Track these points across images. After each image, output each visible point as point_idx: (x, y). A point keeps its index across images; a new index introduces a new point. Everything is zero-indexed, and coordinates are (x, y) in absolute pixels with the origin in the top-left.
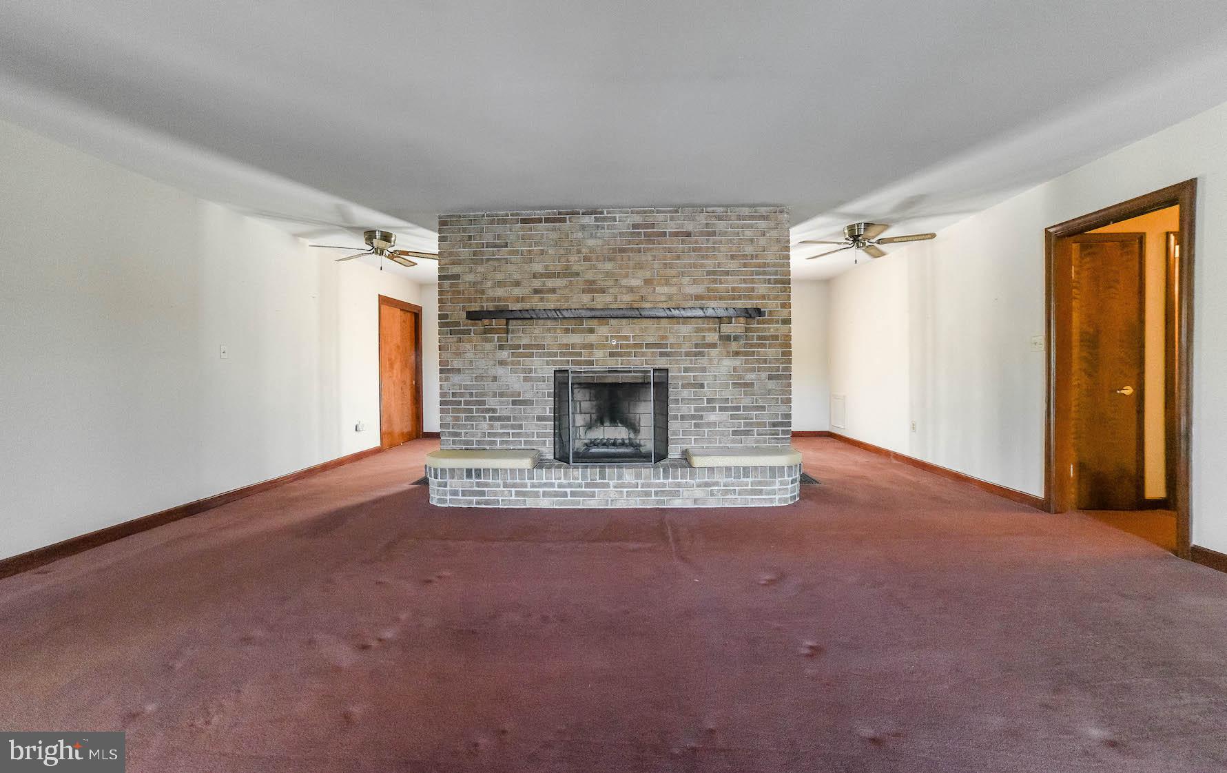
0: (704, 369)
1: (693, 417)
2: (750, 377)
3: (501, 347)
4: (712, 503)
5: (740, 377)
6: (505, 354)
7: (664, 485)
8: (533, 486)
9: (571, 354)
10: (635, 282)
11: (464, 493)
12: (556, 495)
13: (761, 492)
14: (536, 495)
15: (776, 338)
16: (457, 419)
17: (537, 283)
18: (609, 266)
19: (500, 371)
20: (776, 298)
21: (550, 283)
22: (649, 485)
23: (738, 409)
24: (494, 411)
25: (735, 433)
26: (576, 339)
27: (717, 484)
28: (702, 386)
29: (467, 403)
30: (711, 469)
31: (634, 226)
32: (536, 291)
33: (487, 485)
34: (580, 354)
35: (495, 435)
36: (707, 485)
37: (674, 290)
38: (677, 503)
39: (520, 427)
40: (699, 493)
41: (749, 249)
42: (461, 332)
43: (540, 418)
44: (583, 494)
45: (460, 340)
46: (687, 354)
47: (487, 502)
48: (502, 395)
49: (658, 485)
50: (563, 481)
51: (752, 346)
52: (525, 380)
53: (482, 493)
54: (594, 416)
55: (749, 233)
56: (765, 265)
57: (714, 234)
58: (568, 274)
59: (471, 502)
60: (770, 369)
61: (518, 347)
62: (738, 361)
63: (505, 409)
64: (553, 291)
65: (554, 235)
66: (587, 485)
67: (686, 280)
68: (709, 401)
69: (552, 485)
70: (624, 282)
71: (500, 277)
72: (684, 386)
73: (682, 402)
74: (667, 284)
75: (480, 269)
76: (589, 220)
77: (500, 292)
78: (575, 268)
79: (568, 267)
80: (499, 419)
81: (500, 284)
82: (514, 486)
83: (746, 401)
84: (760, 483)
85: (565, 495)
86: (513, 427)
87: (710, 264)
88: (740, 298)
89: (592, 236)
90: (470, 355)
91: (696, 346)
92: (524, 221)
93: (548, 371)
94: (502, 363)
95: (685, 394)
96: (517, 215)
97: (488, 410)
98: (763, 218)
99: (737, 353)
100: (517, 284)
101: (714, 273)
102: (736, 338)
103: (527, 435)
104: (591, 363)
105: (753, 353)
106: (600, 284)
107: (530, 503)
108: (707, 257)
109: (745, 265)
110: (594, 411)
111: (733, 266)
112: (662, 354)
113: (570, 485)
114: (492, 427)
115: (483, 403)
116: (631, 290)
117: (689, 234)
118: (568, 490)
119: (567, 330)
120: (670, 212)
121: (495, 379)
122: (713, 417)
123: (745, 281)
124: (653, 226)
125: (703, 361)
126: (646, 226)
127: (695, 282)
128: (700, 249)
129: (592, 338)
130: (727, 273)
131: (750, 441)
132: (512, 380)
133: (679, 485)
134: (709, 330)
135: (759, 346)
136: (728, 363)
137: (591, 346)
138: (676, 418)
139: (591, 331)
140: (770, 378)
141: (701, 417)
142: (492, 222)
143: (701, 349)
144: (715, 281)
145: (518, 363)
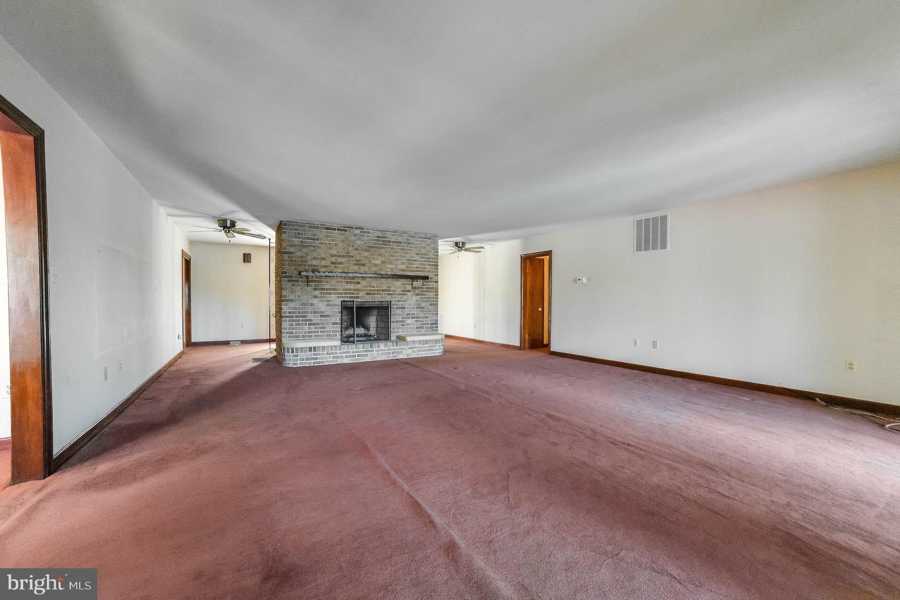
0: (405, 301)
1: (402, 321)
2: (423, 304)
3: (315, 289)
4: (414, 356)
5: (420, 305)
6: (317, 293)
7: (396, 349)
8: (340, 353)
9: (350, 293)
10: (377, 262)
11: (307, 359)
12: (351, 356)
13: (432, 350)
14: (342, 357)
15: (433, 288)
16: (290, 325)
17: (333, 259)
18: (366, 254)
19: (315, 301)
20: (433, 272)
21: (339, 260)
22: (390, 350)
23: (418, 318)
24: (311, 320)
25: (417, 328)
26: (352, 286)
27: (415, 347)
28: (404, 308)
29: (296, 317)
30: (414, 342)
31: (378, 237)
32: (332, 263)
33: (319, 354)
34: (353, 294)
35: (311, 332)
36: (412, 348)
37: (394, 266)
38: (401, 356)
39: (324, 328)
40: (409, 351)
41: (423, 251)
42: (293, 281)
43: (334, 324)
44: (363, 355)
45: (293, 285)
46: (399, 294)
47: (319, 362)
48: (315, 312)
49: (394, 349)
50: (354, 350)
51: (424, 291)
52: (327, 305)
53: (316, 358)
55: (423, 244)
56: (429, 258)
57: (410, 243)
58: (348, 255)
59: (310, 363)
60: (430, 301)
61: (324, 290)
62: (418, 298)
63: (317, 319)
64: (341, 263)
65: (342, 237)
66: (364, 351)
67: (399, 262)
68: (407, 314)
69: (349, 352)
70: (373, 262)
71: (315, 255)
72: (397, 308)
73: (396, 315)
74: (391, 263)
75: (305, 250)
76: (357, 232)
77: (315, 262)
78: (351, 254)
79: (348, 253)
80: (314, 324)
81: (314, 258)
82: (332, 354)
83: (422, 315)
84: (431, 346)
85: (355, 356)
86: (321, 328)
87: (408, 256)
88: (420, 271)
89: (359, 239)
90: (298, 293)
91: (403, 291)
92: (327, 228)
93: (338, 301)
94: (315, 297)
95: (399, 311)
96: (324, 225)
97: (308, 320)
98: (429, 238)
99: (418, 295)
100: (324, 259)
101: (410, 260)
102: (418, 288)
103: (327, 332)
104: (358, 297)
105: (424, 295)
106: (362, 262)
107: (339, 361)
108: (406, 253)
109: (422, 258)
111: (417, 258)
112: (388, 294)
113: (357, 352)
114: (310, 328)
115: (305, 316)
116: (376, 265)
117: (400, 243)
118: (356, 354)
119: (347, 282)
120: (393, 232)
121: (312, 305)
122: (409, 321)
123: (421, 264)
124: (385, 238)
125: (405, 298)
126: (383, 237)
127: (402, 264)
128: (404, 250)
129: (359, 286)
130: (415, 260)
131: (423, 331)
132: (321, 306)
133: (401, 349)
134: (408, 284)
135: (426, 291)
136: (415, 298)
137: (358, 290)
138: (394, 322)
139: (358, 283)
140: (430, 305)
141: (404, 321)
142: (310, 227)
143: (405, 292)
144: (410, 264)
145: (324, 297)
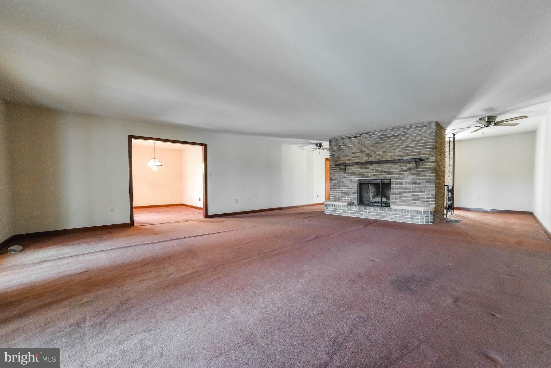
0: (402, 179)
1: (399, 194)
2: (419, 181)
3: (344, 173)
4: (397, 220)
5: (415, 182)
6: (345, 175)
7: (382, 213)
8: (347, 210)
9: (363, 175)
10: (380, 153)
11: (331, 211)
12: (353, 213)
13: (413, 219)
14: (348, 213)
15: (429, 168)
16: (334, 192)
17: (353, 155)
18: (373, 149)
19: (344, 180)
20: (429, 154)
21: (357, 155)
22: (378, 213)
23: (415, 192)
24: (342, 191)
25: (413, 200)
26: (363, 170)
27: (398, 214)
28: (402, 184)
29: (336, 188)
30: (396, 210)
31: (380, 135)
32: (353, 157)
33: (337, 209)
34: (365, 175)
35: (342, 197)
36: (395, 214)
37: (392, 154)
38: (386, 219)
39: (349, 195)
40: (393, 216)
41: (419, 138)
42: (334, 169)
43: (354, 193)
44: (360, 214)
45: (334, 172)
46: (397, 174)
47: (336, 213)
48: (344, 186)
49: (380, 213)
50: (355, 209)
51: (420, 171)
52: (350, 182)
53: (336, 211)
54: (375, 194)
55: (419, 132)
56: (425, 143)
57: (406, 134)
58: (362, 152)
59: (333, 213)
60: (427, 179)
61: (349, 173)
62: (414, 176)
63: (345, 190)
64: (358, 157)
65: (357, 141)
66: (361, 211)
67: (397, 150)
68: (404, 189)
69: (352, 210)
70: (378, 153)
71: (344, 154)
72: (396, 184)
73: (394, 190)
74: (391, 152)
75: (339, 152)
76: (367, 135)
77: (344, 158)
78: (364, 150)
79: (362, 150)
80: (344, 193)
81: (343, 156)
82: (343, 210)
83: (417, 190)
84: (413, 216)
85: (355, 213)
86: (347, 195)
87: (405, 145)
88: (416, 155)
89: (368, 140)
90: (337, 176)
91: (400, 171)
92: (350, 138)
93: (356, 180)
94: (345, 178)
95: (396, 187)
96: (348, 136)
97: (341, 190)
98: (425, 126)
99: (414, 174)
100: (348, 156)
101: (406, 147)
102: (413, 169)
103: (350, 198)
104: (368, 177)
105: (420, 174)
106: (370, 154)
107: (347, 215)
108: (403, 142)
109: (417, 144)
110: (375, 192)
111: (413, 144)
112: (389, 174)
113: (356, 211)
115: (339, 188)
116: (379, 155)
117: (398, 136)
118: (356, 212)
119: (361, 168)
120: (391, 129)
121: (343, 182)
122: (405, 194)
123: (417, 149)
124: (386, 134)
125: (402, 176)
126: (384, 135)
127: (399, 151)
128: (401, 140)
129: (368, 170)
130: (411, 147)
131: (418, 203)
132: (347, 182)
133: (386, 213)
134: (404, 166)
135: (423, 171)
136: (411, 177)
137: (368, 172)
138: (393, 194)
139: (368, 168)
140: (427, 182)
141: (401, 194)
142: (342, 139)
143: (401, 172)
144: (406, 150)
145: (349, 178)
